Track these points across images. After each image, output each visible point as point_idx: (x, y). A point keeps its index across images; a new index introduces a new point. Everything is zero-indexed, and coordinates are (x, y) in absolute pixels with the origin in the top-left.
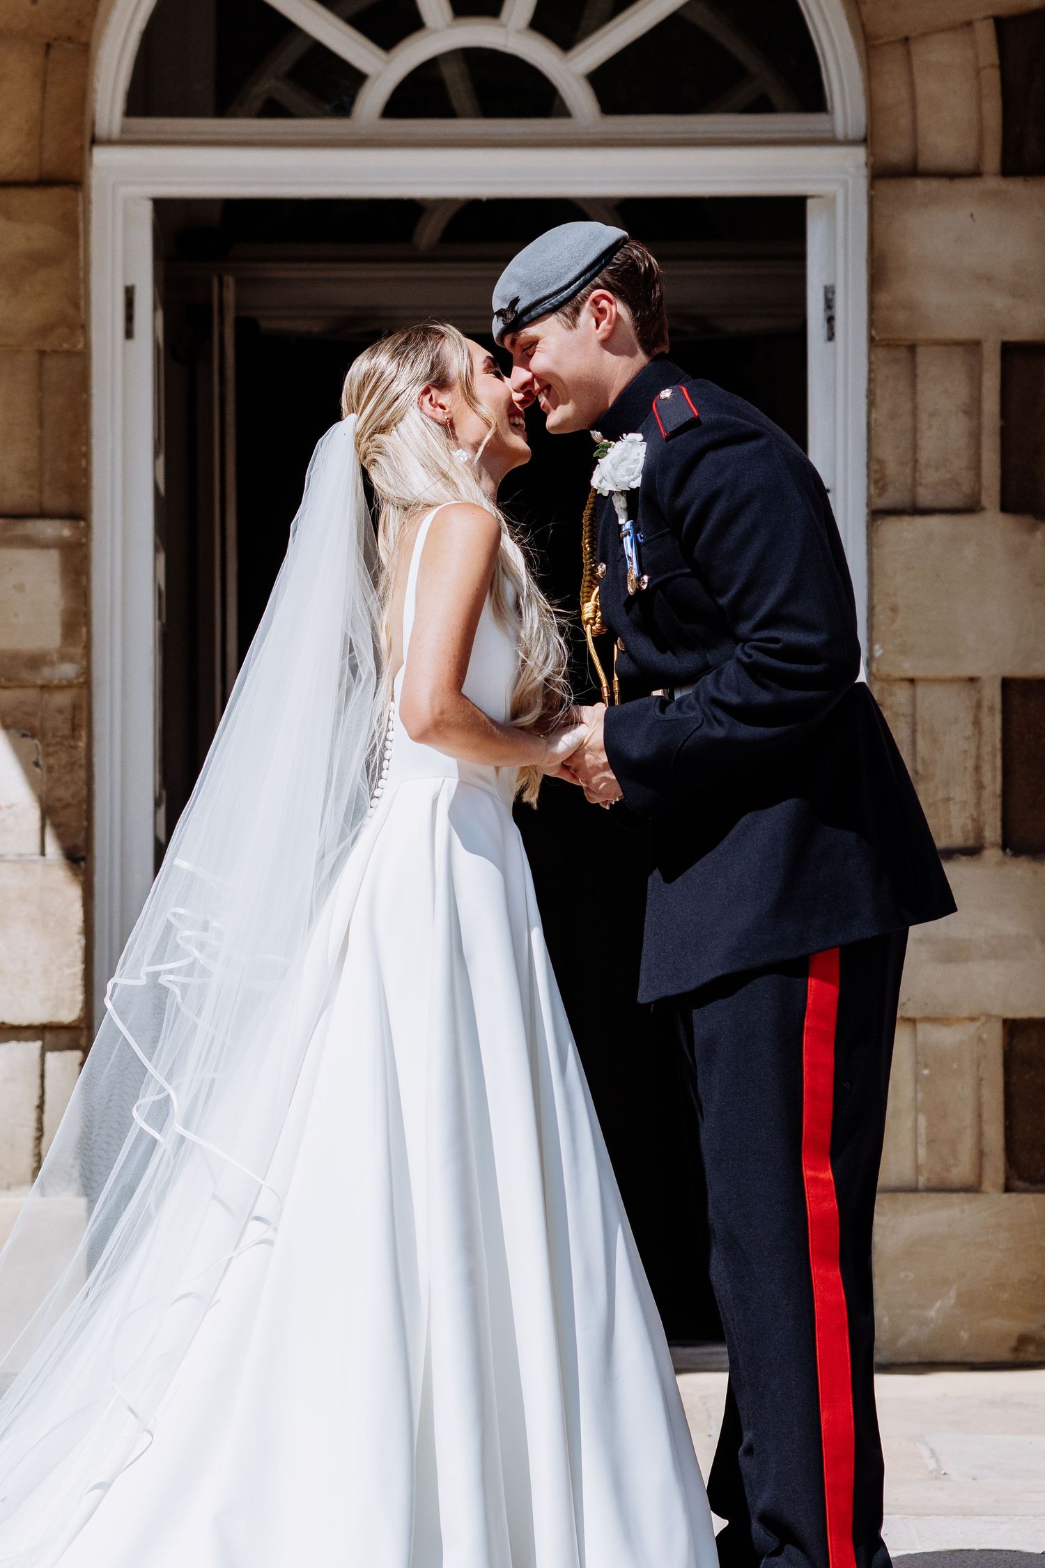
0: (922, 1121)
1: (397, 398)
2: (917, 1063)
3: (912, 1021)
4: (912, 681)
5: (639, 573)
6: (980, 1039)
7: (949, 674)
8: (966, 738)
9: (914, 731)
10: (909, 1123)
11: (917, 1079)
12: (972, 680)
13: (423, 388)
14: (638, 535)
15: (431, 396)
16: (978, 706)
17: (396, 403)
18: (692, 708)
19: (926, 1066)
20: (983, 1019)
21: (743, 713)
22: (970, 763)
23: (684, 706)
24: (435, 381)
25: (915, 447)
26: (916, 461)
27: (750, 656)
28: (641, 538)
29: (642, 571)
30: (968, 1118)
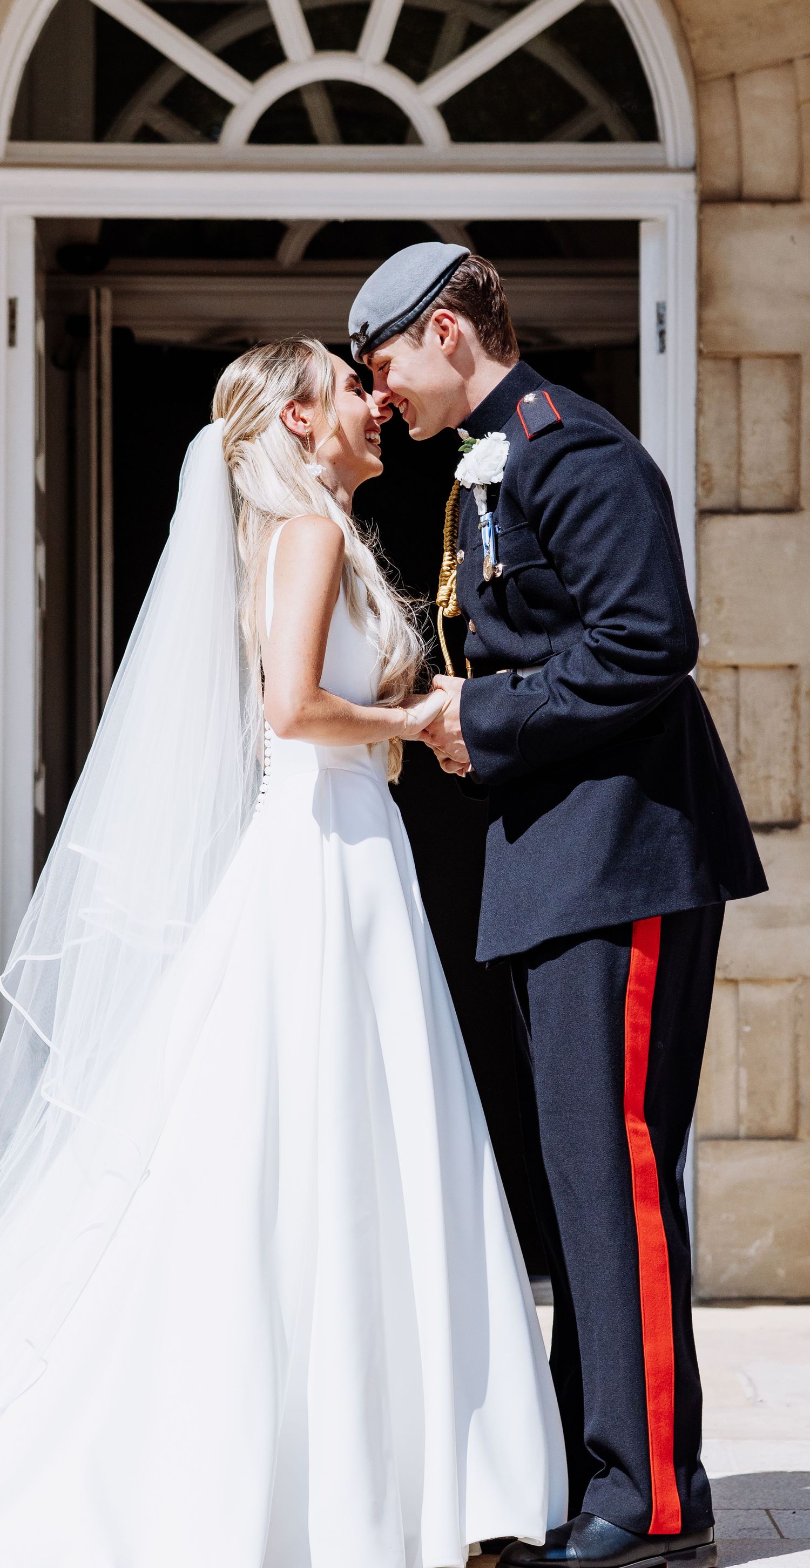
0: (743, 1074)
1: (263, 410)
2: (739, 1020)
3: (734, 982)
4: (736, 668)
5: (495, 561)
6: (797, 1000)
7: (769, 661)
8: (786, 721)
9: (737, 715)
10: (731, 1077)
11: (739, 1035)
12: (791, 667)
13: (287, 402)
14: (496, 526)
15: (295, 410)
16: (797, 691)
17: (262, 414)
18: (540, 686)
19: (747, 1023)
20: (800, 981)
21: (587, 693)
22: (789, 744)
23: (533, 685)
24: (299, 397)
25: (739, 452)
26: (740, 466)
27: (597, 641)
28: (499, 529)
29: (498, 560)
30: (786, 1072)
